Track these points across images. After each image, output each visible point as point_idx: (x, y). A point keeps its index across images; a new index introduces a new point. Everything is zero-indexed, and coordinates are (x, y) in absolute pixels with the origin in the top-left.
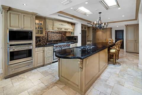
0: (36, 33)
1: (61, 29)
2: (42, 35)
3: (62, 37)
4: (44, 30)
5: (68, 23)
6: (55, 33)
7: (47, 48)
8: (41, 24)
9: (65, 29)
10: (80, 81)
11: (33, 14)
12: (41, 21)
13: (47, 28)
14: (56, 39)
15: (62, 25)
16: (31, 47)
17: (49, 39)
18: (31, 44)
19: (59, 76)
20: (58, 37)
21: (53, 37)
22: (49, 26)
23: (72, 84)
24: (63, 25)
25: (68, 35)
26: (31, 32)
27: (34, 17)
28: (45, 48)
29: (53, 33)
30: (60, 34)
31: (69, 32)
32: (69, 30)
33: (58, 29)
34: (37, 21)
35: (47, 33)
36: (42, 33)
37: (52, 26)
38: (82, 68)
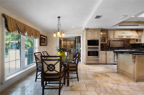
0: (101, 42)
1: (122, 37)
2: (105, 43)
3: (124, 44)
4: (106, 39)
5: (132, 30)
6: (116, 41)
7: (109, 52)
8: (104, 35)
9: (127, 37)
10: (133, 71)
11: (98, 29)
12: (104, 32)
13: (109, 37)
14: (117, 46)
15: (123, 33)
16: (98, 50)
17: (111, 46)
18: (98, 48)
19: (117, 69)
20: (120, 44)
21: (115, 44)
22: (110, 36)
23: (127, 74)
24: (125, 33)
25: (131, 42)
26: (98, 41)
27: (100, 31)
28: (107, 51)
29: (115, 41)
30: (122, 42)
31: (134, 39)
32: (132, 38)
33: (119, 37)
34: (101, 33)
35: (109, 41)
36: (105, 41)
37: (113, 35)
38: (135, 62)
